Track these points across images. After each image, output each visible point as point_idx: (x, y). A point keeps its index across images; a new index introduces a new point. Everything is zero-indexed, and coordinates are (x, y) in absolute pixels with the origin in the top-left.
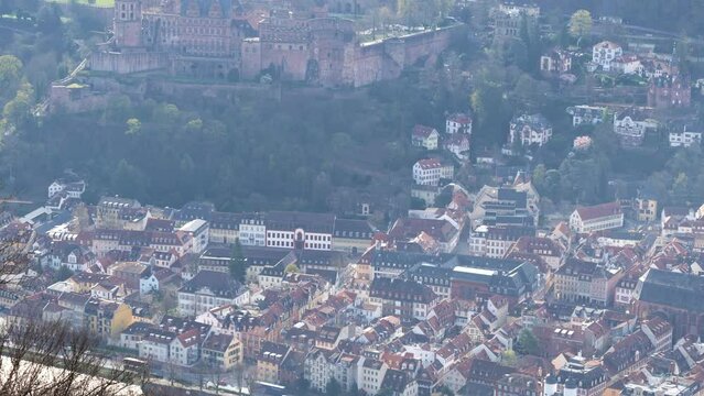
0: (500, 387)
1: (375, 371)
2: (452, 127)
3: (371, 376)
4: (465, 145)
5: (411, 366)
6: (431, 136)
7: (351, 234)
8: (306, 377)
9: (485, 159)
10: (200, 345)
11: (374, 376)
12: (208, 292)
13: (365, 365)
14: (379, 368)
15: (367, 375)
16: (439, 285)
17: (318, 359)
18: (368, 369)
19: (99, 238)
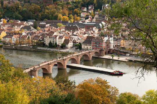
0: (93, 40)
1: (61, 39)
2: (90, 8)
3: (60, 41)
4: (92, 11)
5: (71, 39)
6: (85, 9)
7: (65, 24)
8: (44, 43)
9: (97, 13)
10: (20, 38)
11: (61, 41)
12: (26, 30)
13: (59, 38)
14: (62, 38)
15: (59, 41)
16: (82, 27)
17: (47, 38)
18: (59, 39)
19: (6, 25)
